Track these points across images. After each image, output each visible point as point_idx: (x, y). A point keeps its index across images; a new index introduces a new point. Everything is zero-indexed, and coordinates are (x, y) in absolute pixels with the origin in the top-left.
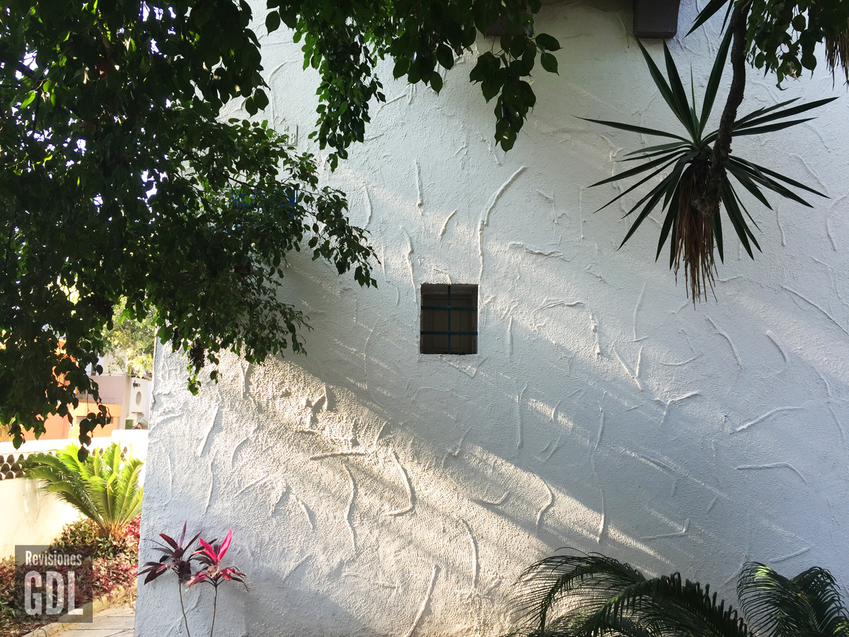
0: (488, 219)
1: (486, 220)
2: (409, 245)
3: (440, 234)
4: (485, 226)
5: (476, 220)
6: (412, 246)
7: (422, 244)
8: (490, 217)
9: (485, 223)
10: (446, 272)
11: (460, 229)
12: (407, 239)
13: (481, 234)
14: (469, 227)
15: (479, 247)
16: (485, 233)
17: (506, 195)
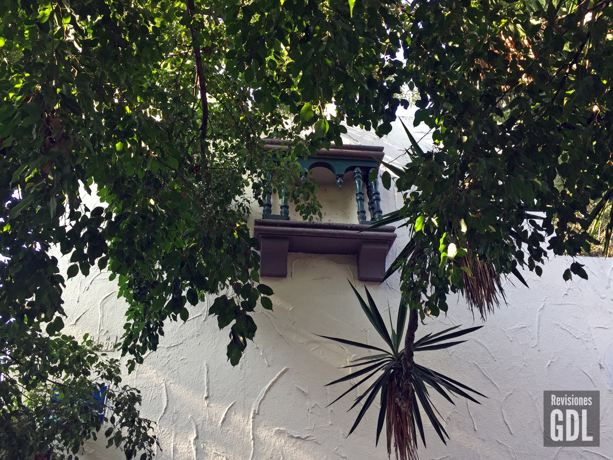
0: (259, 409)
1: (257, 410)
2: (195, 432)
3: (221, 422)
4: (256, 414)
5: (249, 410)
6: (197, 432)
7: (206, 430)
8: (260, 408)
9: (256, 412)
10: (224, 454)
11: (237, 418)
12: (194, 427)
13: (253, 422)
14: (244, 415)
15: (251, 433)
16: (257, 420)
17: (272, 389)
